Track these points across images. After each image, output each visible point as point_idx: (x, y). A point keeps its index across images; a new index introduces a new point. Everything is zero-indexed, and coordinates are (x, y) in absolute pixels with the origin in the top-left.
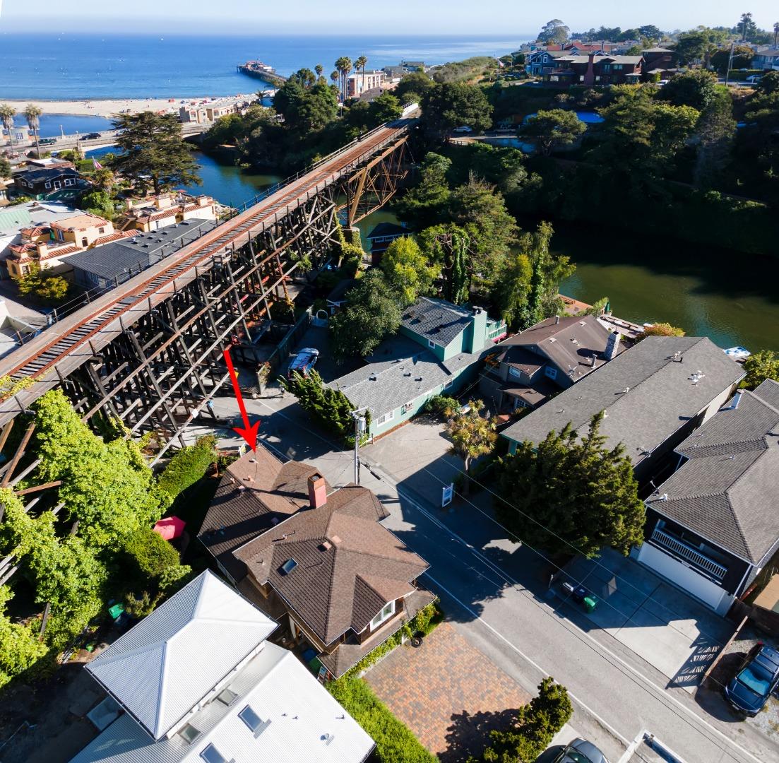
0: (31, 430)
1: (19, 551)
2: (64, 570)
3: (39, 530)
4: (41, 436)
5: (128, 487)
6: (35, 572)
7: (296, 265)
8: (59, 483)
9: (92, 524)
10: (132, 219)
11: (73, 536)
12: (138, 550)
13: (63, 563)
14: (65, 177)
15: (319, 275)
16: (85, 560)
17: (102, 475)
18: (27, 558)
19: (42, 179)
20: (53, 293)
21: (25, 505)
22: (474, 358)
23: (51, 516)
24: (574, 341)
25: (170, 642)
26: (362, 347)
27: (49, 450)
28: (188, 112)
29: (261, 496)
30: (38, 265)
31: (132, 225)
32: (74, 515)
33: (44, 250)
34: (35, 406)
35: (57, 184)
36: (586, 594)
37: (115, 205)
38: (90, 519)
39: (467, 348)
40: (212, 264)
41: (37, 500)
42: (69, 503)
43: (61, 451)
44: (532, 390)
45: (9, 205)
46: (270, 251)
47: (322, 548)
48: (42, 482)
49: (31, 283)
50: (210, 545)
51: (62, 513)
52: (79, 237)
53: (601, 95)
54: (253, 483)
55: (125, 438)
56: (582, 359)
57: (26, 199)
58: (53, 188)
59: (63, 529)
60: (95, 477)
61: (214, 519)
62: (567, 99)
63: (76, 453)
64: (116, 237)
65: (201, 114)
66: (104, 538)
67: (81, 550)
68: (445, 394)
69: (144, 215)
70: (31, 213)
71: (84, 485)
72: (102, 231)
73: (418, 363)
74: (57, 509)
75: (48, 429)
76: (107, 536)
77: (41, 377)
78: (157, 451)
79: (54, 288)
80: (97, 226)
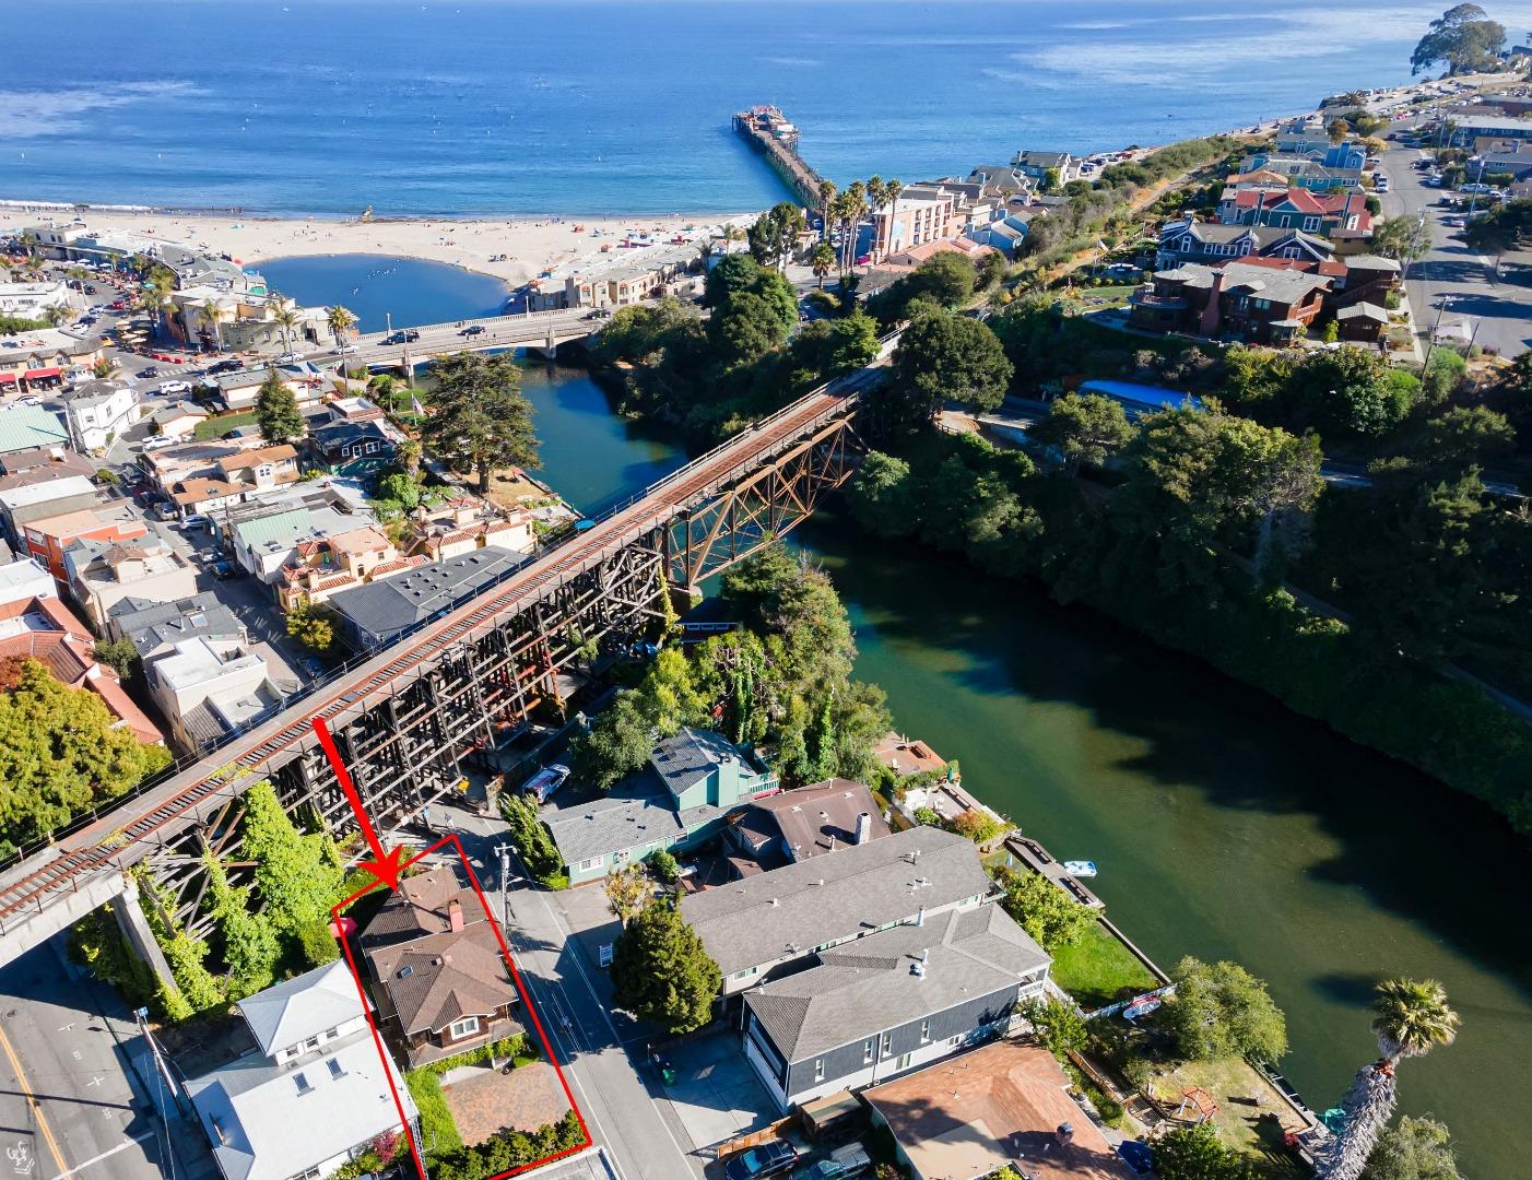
0: (241, 813)
1: (217, 913)
2: (248, 939)
3: (234, 900)
4: (248, 820)
5: (312, 881)
6: (226, 935)
7: (576, 652)
8: (256, 863)
9: (278, 907)
10: (421, 538)
11: (260, 914)
12: (307, 938)
13: (248, 934)
14: (367, 440)
15: (615, 665)
16: (265, 937)
17: (291, 863)
18: (222, 921)
19: (336, 442)
20: (316, 642)
21: (228, 877)
22: (717, 814)
23: (246, 890)
24: (825, 815)
25: (293, 998)
26: (600, 778)
27: (251, 833)
28: (578, 287)
29: (418, 913)
30: (307, 598)
31: (421, 549)
32: (264, 895)
33: (315, 580)
34: (246, 795)
35: (357, 449)
36: (667, 1068)
37: (421, 494)
38: (276, 902)
39: (713, 801)
40: (441, 660)
41: (239, 875)
42: (262, 883)
43: (260, 836)
44: (755, 864)
45: (299, 481)
46: (537, 634)
47: (434, 963)
48: (245, 859)
49: (299, 622)
50: (365, 947)
51: (255, 891)
52: (354, 563)
53: (1210, 361)
54: (420, 900)
55: (322, 835)
56: (823, 839)
57: (318, 473)
58: (351, 455)
59: (254, 905)
60: (285, 865)
61: (377, 926)
62: (1152, 363)
63: (272, 840)
64: (400, 565)
65: (598, 291)
66: (284, 922)
67: (264, 927)
68: (673, 851)
69: (437, 534)
70: (313, 512)
71: (275, 870)
72: (381, 556)
73: (651, 807)
74: (251, 886)
75: (253, 815)
76: (287, 920)
77: (257, 768)
78: (357, 851)
79: (318, 636)
80: (375, 550)
